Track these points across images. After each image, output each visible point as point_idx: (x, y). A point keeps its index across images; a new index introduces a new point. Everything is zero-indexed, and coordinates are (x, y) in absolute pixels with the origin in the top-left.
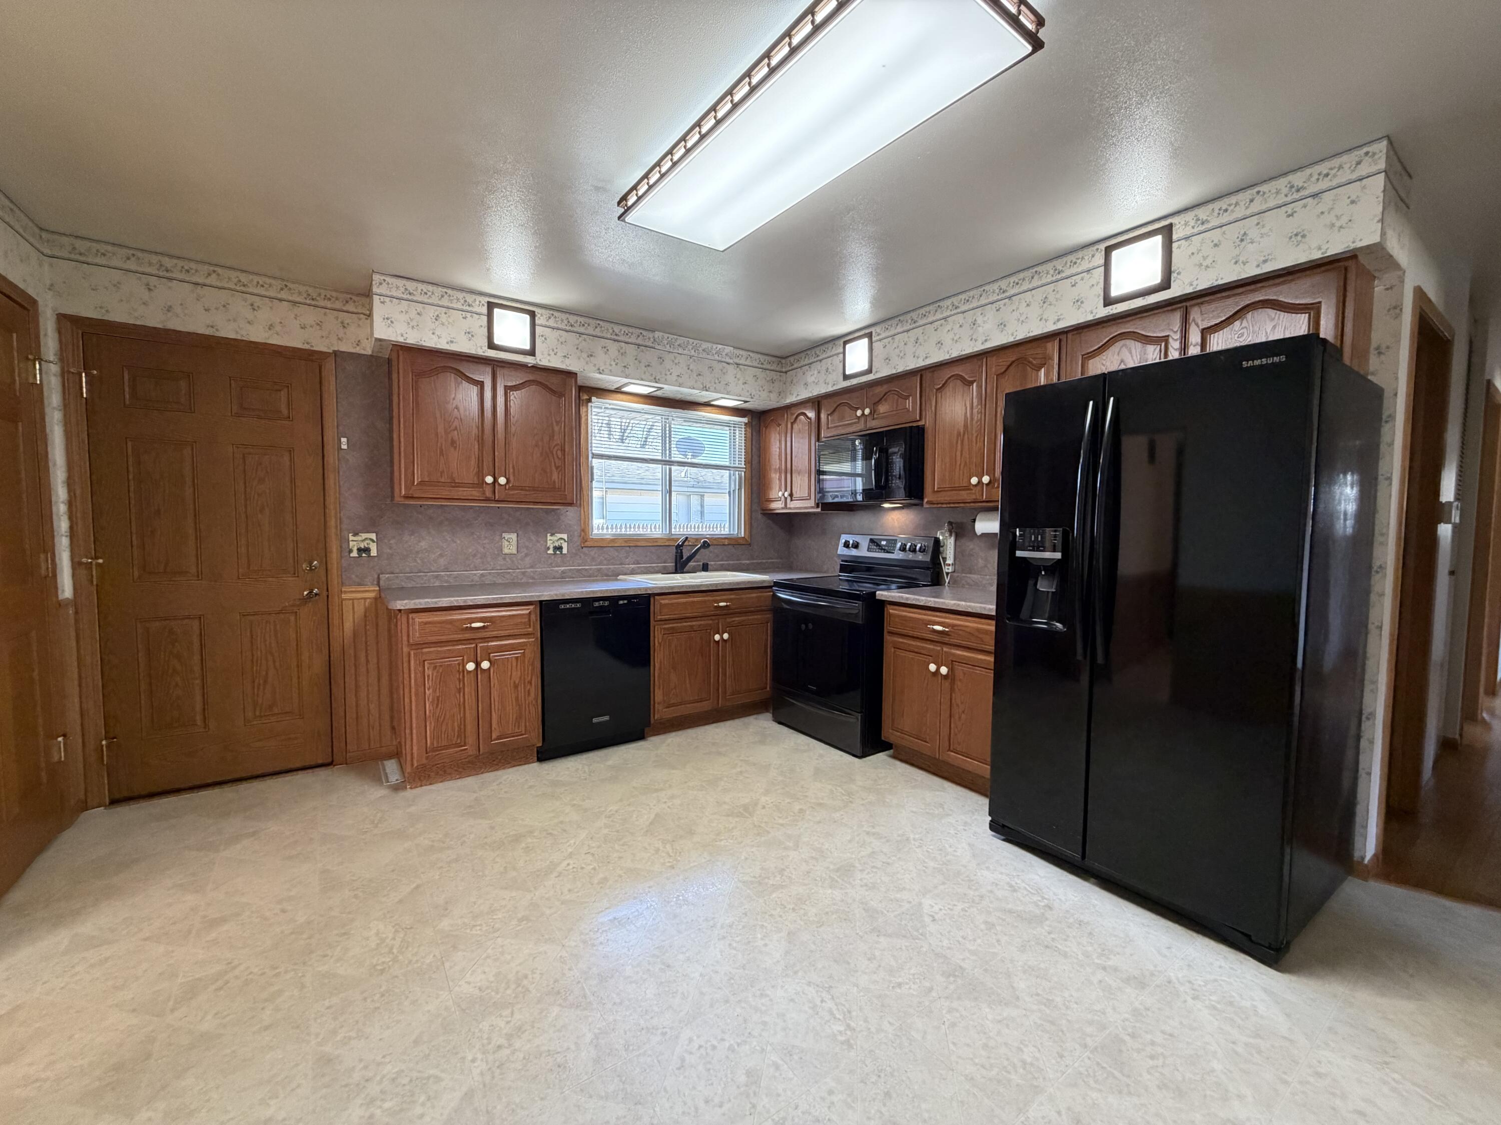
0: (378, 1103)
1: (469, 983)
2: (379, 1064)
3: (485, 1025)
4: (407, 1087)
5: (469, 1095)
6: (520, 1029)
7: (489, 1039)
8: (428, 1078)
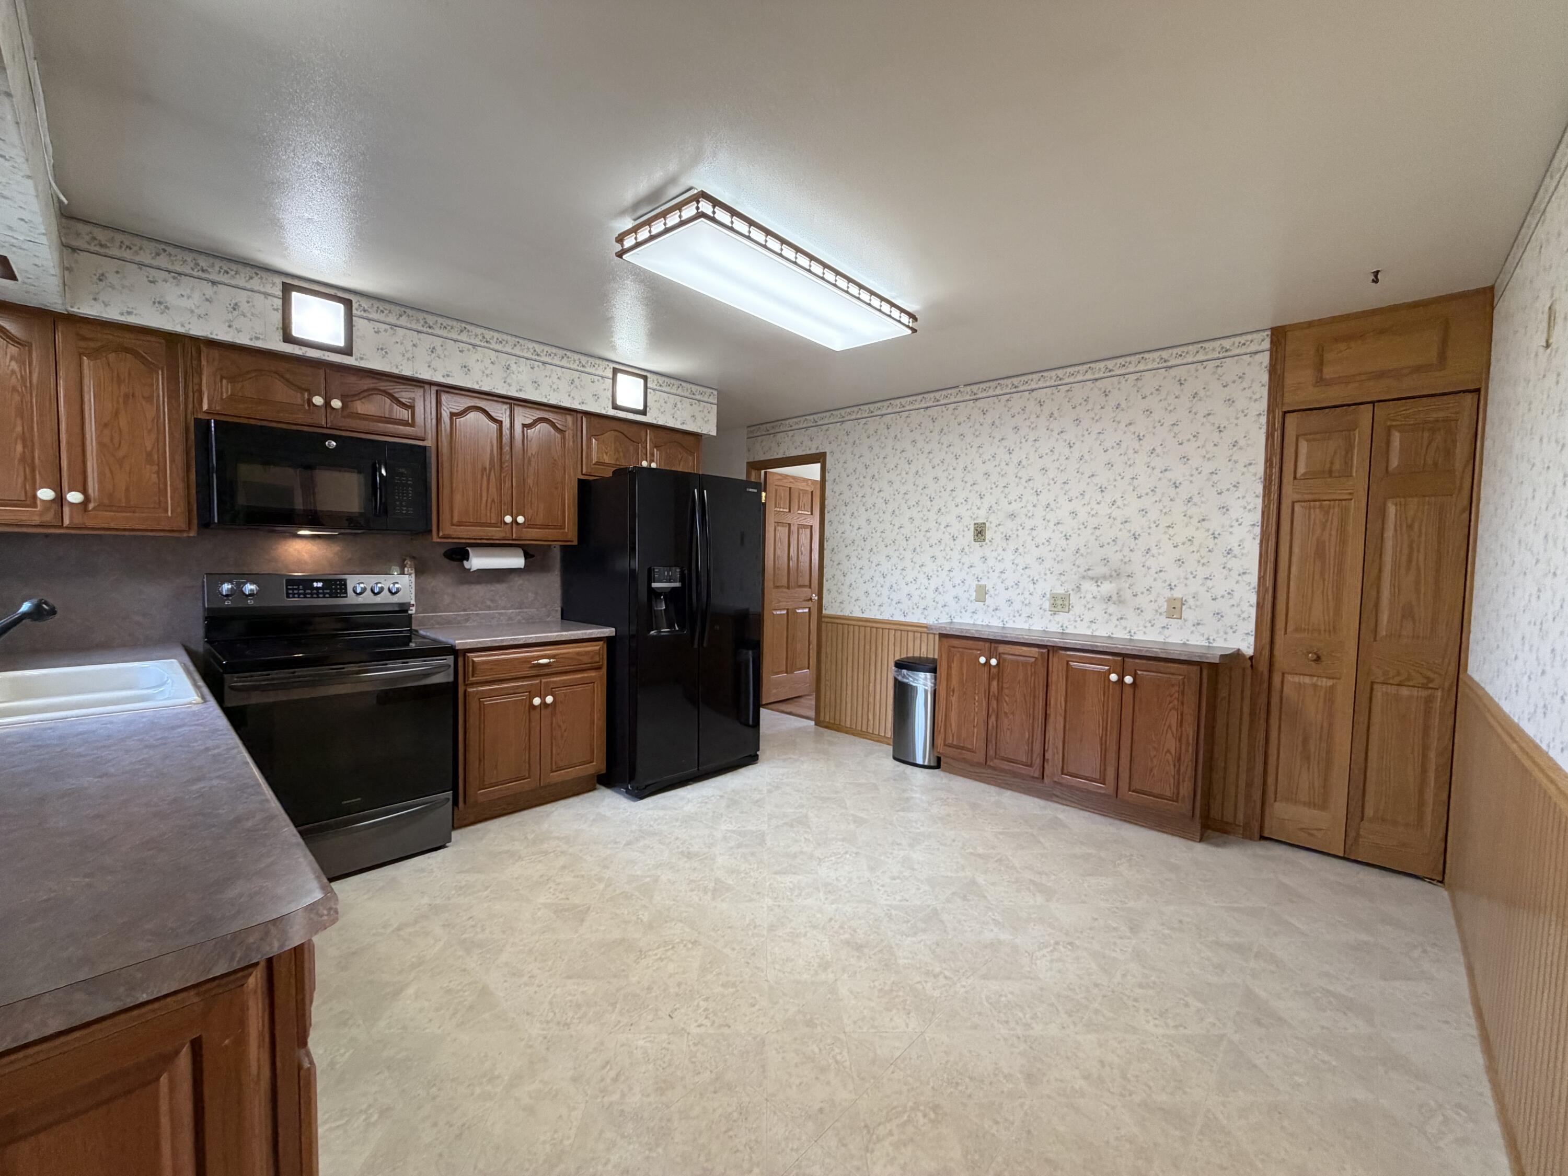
0: (1024, 1021)
1: (907, 1025)
2: (1005, 1040)
3: (936, 994)
4: (1004, 1011)
5: (985, 977)
6: (927, 973)
7: (944, 986)
8: (991, 1004)
